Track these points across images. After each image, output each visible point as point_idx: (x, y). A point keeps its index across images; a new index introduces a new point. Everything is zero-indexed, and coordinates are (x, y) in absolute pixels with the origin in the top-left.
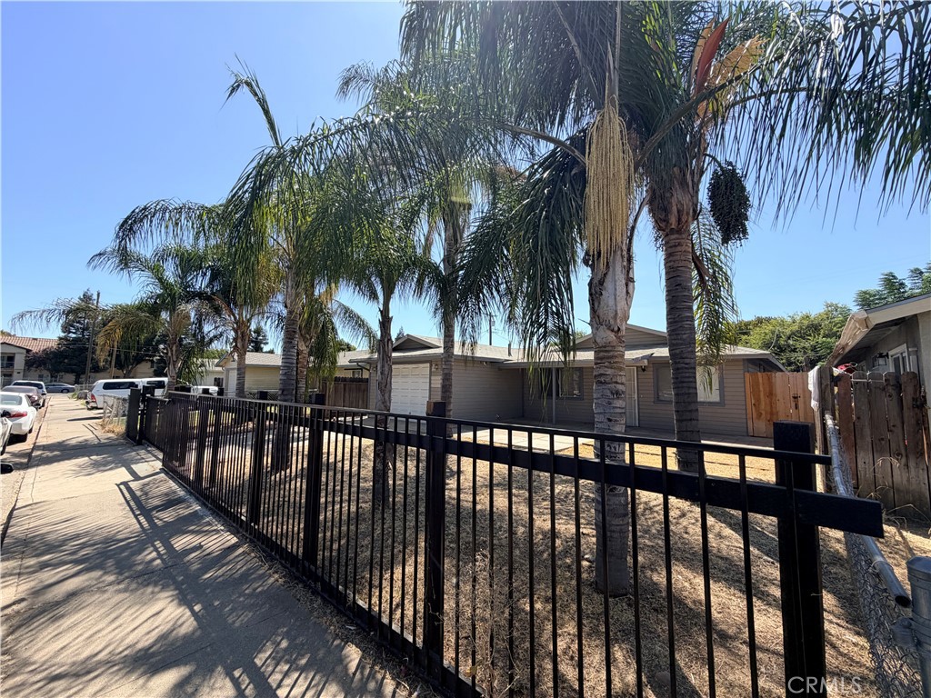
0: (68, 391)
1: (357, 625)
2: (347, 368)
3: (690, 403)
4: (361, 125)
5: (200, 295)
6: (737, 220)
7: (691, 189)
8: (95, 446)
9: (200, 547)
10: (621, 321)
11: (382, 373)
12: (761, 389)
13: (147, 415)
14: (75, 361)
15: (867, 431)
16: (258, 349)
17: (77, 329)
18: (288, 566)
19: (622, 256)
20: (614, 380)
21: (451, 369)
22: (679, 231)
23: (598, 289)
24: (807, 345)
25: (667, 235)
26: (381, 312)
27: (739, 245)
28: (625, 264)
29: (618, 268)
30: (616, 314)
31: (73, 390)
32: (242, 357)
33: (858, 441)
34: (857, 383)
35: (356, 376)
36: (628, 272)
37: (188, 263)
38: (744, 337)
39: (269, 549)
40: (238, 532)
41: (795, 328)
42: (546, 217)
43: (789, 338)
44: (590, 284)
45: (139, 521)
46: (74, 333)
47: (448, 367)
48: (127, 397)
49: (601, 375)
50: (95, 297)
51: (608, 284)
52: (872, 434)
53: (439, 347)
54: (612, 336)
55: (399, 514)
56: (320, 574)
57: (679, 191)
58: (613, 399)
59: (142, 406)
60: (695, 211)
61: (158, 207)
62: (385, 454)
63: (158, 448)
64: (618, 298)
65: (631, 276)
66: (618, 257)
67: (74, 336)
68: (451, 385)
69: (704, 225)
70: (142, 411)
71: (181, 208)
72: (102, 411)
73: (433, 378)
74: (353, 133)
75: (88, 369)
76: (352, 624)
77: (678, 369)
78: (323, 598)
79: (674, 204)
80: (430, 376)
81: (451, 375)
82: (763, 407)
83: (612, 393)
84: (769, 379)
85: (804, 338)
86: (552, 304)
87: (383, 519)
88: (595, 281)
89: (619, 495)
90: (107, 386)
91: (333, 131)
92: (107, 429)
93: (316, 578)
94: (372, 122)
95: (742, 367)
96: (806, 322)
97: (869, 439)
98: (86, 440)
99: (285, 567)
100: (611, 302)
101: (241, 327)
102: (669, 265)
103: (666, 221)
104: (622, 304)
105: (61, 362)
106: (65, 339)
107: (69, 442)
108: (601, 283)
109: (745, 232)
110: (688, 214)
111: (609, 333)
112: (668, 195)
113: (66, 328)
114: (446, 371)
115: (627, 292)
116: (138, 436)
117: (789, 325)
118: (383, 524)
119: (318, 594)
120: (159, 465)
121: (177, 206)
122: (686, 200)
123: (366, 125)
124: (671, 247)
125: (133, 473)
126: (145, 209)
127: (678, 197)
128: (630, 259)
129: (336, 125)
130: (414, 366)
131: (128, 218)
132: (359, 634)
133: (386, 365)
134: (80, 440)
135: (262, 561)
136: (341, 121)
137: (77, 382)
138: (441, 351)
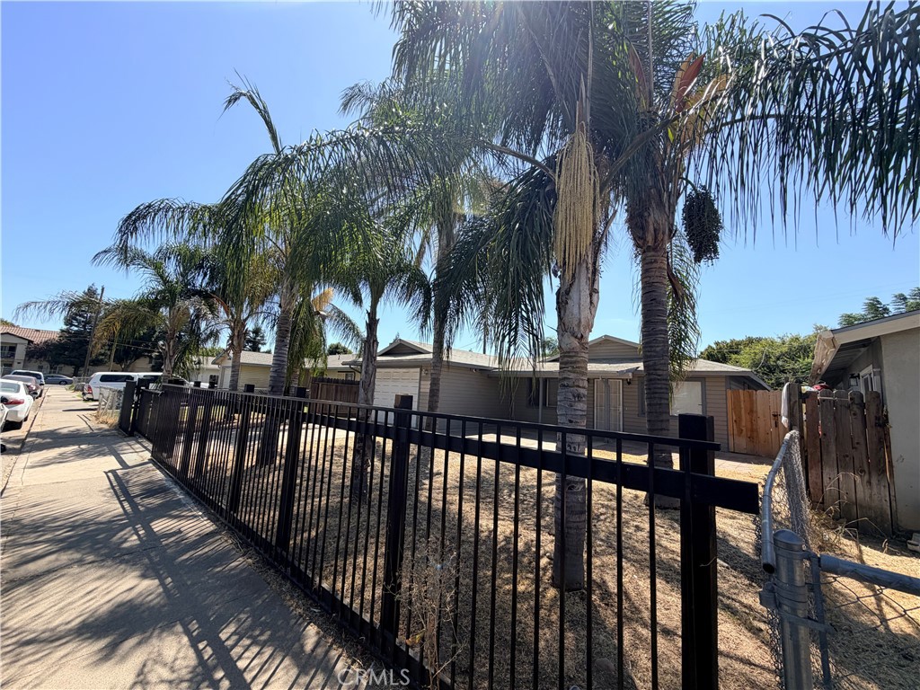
0: (66, 382)
1: (321, 607)
2: (340, 371)
3: (661, 413)
4: (352, 137)
5: (201, 293)
6: (709, 240)
7: (667, 209)
8: (87, 435)
9: (179, 532)
10: (585, 328)
11: (366, 373)
12: (743, 406)
13: (141, 408)
14: (75, 354)
15: (833, 448)
16: (255, 349)
17: (79, 323)
18: (262, 552)
19: (587, 268)
20: (576, 384)
21: (440, 374)
22: (655, 249)
23: (564, 298)
24: (797, 366)
25: (644, 252)
26: (369, 314)
27: (710, 264)
28: (590, 275)
29: (583, 279)
30: (580, 322)
31: (71, 382)
32: (237, 355)
33: (824, 457)
34: (824, 400)
35: (350, 378)
36: (593, 283)
37: (190, 261)
38: (734, 356)
39: (246, 537)
40: (218, 520)
41: (785, 349)
42: (520, 229)
43: (778, 359)
44: (558, 294)
45: (123, 507)
46: (76, 326)
47: (437, 372)
48: (122, 389)
49: (565, 378)
50: (99, 292)
51: (574, 294)
52: (836, 451)
53: (429, 353)
54: (575, 343)
55: (375, 509)
56: (291, 560)
57: (657, 212)
58: (575, 402)
59: (136, 398)
60: (670, 231)
61: (162, 205)
62: (364, 451)
63: (149, 440)
64: (582, 308)
65: (596, 287)
66: (584, 269)
67: (76, 329)
68: (438, 390)
69: (676, 246)
70: (136, 403)
71: (184, 208)
72: (97, 403)
73: (422, 382)
74: (344, 144)
75: (87, 362)
76: (316, 607)
77: (651, 380)
78: (292, 583)
79: (651, 223)
80: (420, 380)
81: (438, 380)
82: (743, 424)
83: (574, 396)
84: (751, 396)
85: (793, 359)
86: (522, 309)
87: (359, 513)
88: (562, 291)
89: (576, 493)
90: (104, 379)
91: (326, 141)
92: (101, 420)
93: (287, 564)
94: (362, 135)
95: (724, 384)
96: (795, 344)
97: (834, 456)
98: (78, 430)
99: (259, 553)
100: (575, 311)
101: (237, 326)
102: (645, 280)
103: (643, 238)
104: (585, 313)
105: (61, 354)
106: (67, 331)
107: (60, 431)
108: (568, 292)
109: (716, 252)
110: (664, 233)
111: (573, 339)
112: (646, 214)
113: (68, 322)
114: (434, 376)
115: (591, 302)
116: (129, 428)
117: (778, 347)
118: (359, 517)
119: (288, 578)
120: (148, 455)
121: (180, 205)
122: (662, 220)
123: (356, 138)
124: (647, 264)
125: (122, 462)
126: (149, 206)
127: (654, 217)
128: (595, 272)
129: (329, 136)
130: (405, 370)
131: (132, 214)
132: (322, 616)
133: (371, 365)
134: (72, 429)
135: (238, 547)
136: (333, 133)
137: (75, 374)
138: (431, 356)
